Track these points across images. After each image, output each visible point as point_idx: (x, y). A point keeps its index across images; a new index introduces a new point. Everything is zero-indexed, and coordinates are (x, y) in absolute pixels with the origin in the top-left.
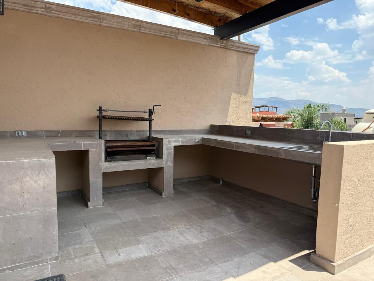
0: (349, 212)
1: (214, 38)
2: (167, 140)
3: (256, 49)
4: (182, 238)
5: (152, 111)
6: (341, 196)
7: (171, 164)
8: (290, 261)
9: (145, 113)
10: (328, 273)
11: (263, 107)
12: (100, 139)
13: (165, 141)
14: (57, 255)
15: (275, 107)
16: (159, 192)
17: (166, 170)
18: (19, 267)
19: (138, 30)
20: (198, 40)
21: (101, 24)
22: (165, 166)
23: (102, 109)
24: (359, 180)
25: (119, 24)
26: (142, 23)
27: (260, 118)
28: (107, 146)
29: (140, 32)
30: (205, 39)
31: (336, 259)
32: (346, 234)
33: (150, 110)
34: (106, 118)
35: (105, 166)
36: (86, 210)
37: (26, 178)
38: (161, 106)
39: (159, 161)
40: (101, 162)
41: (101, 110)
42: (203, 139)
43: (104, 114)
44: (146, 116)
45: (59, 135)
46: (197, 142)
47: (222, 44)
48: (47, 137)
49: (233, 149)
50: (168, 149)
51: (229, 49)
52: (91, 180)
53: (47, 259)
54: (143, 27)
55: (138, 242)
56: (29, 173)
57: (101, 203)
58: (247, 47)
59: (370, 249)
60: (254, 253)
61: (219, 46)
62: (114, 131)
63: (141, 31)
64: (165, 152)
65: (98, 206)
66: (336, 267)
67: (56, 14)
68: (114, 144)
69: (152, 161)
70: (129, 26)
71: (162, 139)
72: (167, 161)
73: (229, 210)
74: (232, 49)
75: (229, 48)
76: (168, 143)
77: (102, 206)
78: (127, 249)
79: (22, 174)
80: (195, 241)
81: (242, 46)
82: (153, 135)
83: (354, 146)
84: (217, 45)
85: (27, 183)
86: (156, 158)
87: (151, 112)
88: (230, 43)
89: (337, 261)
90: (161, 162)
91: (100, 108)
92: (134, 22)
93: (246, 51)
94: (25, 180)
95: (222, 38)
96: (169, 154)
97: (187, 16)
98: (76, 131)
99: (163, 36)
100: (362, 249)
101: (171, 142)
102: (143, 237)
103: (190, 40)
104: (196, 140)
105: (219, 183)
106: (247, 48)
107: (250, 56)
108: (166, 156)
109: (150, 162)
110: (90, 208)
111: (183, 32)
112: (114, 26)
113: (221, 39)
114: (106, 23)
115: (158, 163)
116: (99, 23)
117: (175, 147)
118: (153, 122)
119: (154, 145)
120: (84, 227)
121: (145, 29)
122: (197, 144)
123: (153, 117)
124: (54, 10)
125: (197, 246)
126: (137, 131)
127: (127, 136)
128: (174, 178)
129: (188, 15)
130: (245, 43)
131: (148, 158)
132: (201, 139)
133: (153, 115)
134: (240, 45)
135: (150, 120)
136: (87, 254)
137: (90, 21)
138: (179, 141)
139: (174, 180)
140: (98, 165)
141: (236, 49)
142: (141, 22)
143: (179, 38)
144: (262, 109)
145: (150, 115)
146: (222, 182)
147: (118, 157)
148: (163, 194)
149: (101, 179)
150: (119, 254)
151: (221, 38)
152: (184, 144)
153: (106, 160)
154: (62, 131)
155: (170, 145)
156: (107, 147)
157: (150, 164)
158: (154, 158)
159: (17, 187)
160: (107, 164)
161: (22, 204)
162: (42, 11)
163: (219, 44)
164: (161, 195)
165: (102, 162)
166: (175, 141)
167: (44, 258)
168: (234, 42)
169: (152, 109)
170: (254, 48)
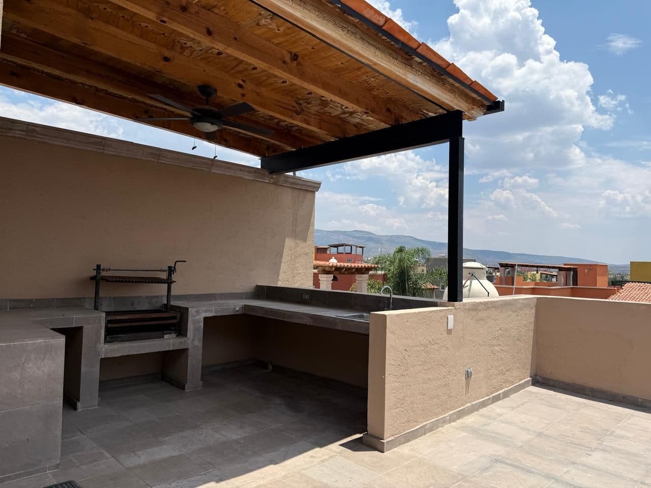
0: (396, 384)
1: (261, 172)
2: (195, 309)
3: (316, 185)
4: (217, 436)
5: (173, 269)
6: (387, 366)
7: (198, 343)
8: (342, 445)
9: (162, 272)
10: (379, 453)
11: (342, 245)
12: (96, 311)
13: (192, 311)
14: (58, 462)
15: (360, 247)
16: (179, 385)
17: (190, 352)
18: (9, 478)
19: (156, 161)
20: (240, 174)
21: (104, 151)
22: (190, 347)
23: (101, 268)
24: (406, 350)
25: (129, 152)
26: (161, 153)
27: (334, 269)
28: (108, 320)
29: (158, 162)
30: (249, 172)
31: (386, 435)
32: (396, 408)
33: (169, 267)
34: (108, 281)
35: (104, 349)
36: (74, 413)
37: (28, 364)
38: (185, 261)
39: (182, 340)
40: (98, 344)
41: (100, 270)
42: (246, 307)
43: (104, 274)
44: (164, 276)
45: (32, 306)
46: (237, 311)
47: (271, 180)
48: (13, 308)
49: (284, 320)
50: (195, 322)
51: (281, 186)
52: (83, 369)
53: (46, 468)
54: (163, 157)
55: (162, 443)
56: (32, 357)
57: (96, 403)
58: (304, 183)
59: (425, 426)
60: (304, 442)
61: (268, 181)
62: (115, 298)
63: (160, 161)
64: (190, 326)
65: (92, 407)
66: (385, 444)
67: (41, 138)
68: (118, 318)
69: (172, 340)
70: (144, 155)
71: (187, 309)
72: (193, 340)
73: (278, 401)
74: (286, 185)
75: (280, 184)
76: (195, 313)
77: (97, 407)
78: (148, 451)
79: (23, 359)
80: (234, 437)
81: (298, 182)
82: (173, 303)
83: (398, 315)
84: (266, 181)
85: (29, 370)
86: (177, 336)
87: (171, 270)
88: (282, 178)
89: (387, 438)
90: (185, 341)
91: (99, 266)
92: (151, 151)
93: (303, 188)
94: (27, 366)
95: (272, 172)
96: (196, 330)
97: (224, 142)
98: (58, 299)
99: (190, 168)
100: (417, 425)
101: (200, 312)
102: (167, 438)
103: (228, 174)
104: (236, 308)
105: (267, 369)
106: (305, 185)
107: (309, 195)
108: (192, 333)
109: (169, 342)
110: (80, 410)
111: (218, 163)
112: (123, 155)
113: (270, 173)
114: (112, 151)
115: (181, 342)
116: (101, 151)
117: (205, 319)
118: (173, 285)
119: (175, 318)
120: (79, 433)
121: (166, 159)
122: (237, 313)
123: (174, 277)
124: (38, 134)
125: (237, 442)
126: (147, 297)
127: (132, 304)
128: (202, 363)
129: (225, 140)
130: (302, 179)
131: (166, 337)
132: (243, 307)
133: (173, 274)
134: (295, 181)
135: (169, 282)
136: (96, 460)
137: (88, 148)
138: (211, 311)
139: (203, 368)
140: (95, 347)
141: (291, 186)
142: (161, 151)
143: (212, 171)
144: (341, 249)
145: (170, 275)
146: (271, 368)
147: (123, 336)
148: (186, 387)
149: (97, 369)
150: (139, 457)
151: (270, 171)
152: (219, 314)
153: (106, 341)
154: (36, 300)
155: (198, 316)
156: (108, 322)
157: (169, 345)
158: (174, 335)
159: (16, 375)
160: (107, 346)
161: (21, 397)
162: (21, 134)
163: (268, 179)
164: (183, 388)
165: (100, 343)
166: (206, 311)
167: (42, 466)
168: (288, 177)
169: (173, 266)
170: (313, 185)
